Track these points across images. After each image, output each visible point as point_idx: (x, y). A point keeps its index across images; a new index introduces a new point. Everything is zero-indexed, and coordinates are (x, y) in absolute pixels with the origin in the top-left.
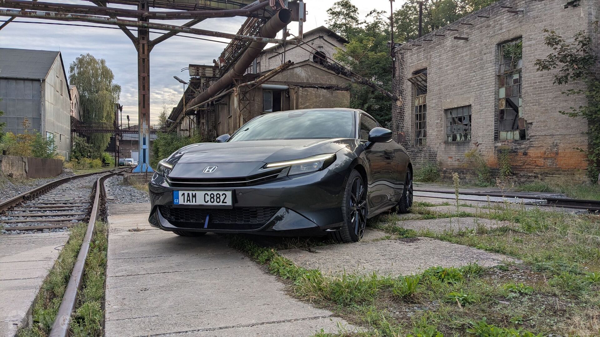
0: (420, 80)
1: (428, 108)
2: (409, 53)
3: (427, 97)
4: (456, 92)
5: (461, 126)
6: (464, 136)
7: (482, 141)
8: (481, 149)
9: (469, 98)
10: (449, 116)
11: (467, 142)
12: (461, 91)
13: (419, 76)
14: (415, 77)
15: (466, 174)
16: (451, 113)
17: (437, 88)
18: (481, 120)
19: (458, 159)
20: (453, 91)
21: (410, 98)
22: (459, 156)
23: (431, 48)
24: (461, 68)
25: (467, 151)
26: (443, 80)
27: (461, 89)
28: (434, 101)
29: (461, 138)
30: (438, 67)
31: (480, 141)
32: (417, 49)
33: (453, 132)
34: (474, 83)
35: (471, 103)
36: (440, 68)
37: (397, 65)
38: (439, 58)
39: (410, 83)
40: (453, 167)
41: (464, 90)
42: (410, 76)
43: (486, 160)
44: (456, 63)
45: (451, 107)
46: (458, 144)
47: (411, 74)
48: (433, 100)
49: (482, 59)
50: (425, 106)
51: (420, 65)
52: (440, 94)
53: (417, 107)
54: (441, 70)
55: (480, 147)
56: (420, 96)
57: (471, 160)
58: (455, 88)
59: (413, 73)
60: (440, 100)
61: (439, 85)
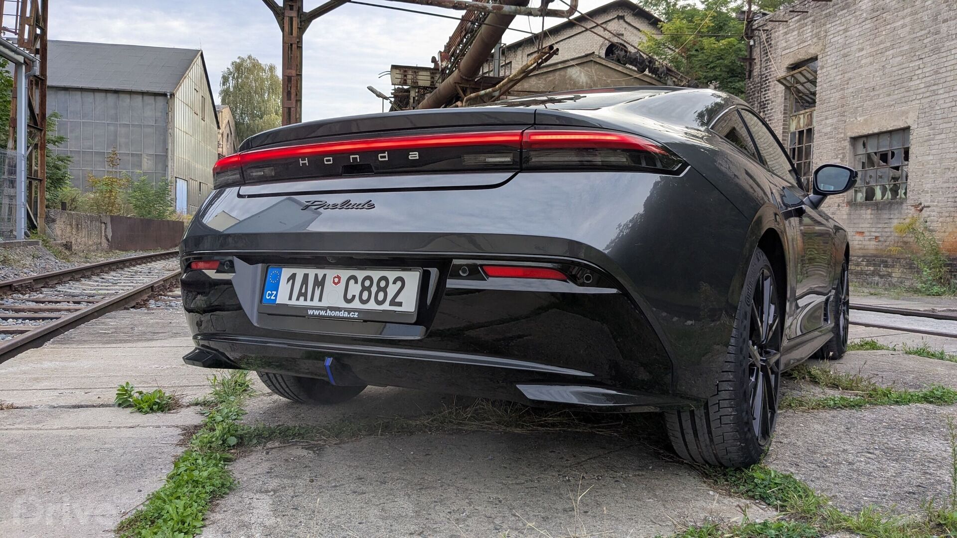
0: (803, 80)
1: (816, 136)
2: (782, 29)
3: (815, 114)
4: (878, 101)
5: (886, 171)
6: (891, 190)
7: (931, 202)
8: (929, 216)
9: (904, 113)
10: (861, 150)
11: (897, 203)
12: (887, 99)
13: (800, 73)
14: (792, 76)
15: (893, 266)
16: (864, 145)
17: (838, 95)
18: (931, 157)
19: (876, 237)
20: (871, 100)
21: (781, 116)
22: (879, 230)
23: (827, 16)
24: (891, 52)
25: (895, 222)
26: (850, 79)
27: (889, 95)
28: (829, 121)
29: (883, 195)
30: (842, 53)
31: (926, 201)
32: (799, 21)
33: (868, 183)
34: (918, 82)
35: (910, 122)
36: (845, 56)
37: (756, 53)
38: (843, 36)
39: (781, 88)
40: (864, 251)
41: (895, 97)
42: (782, 73)
43: (939, 240)
44: (881, 42)
45: (866, 132)
46: (878, 207)
47: (785, 69)
48: (826, 119)
49: (937, 33)
50: (810, 131)
51: (802, 51)
52: (843, 106)
53: (794, 133)
54: (847, 59)
55: (925, 213)
56: (801, 112)
57: (905, 239)
58: (876, 93)
59: (788, 68)
60: (843, 118)
61: (842, 89)
